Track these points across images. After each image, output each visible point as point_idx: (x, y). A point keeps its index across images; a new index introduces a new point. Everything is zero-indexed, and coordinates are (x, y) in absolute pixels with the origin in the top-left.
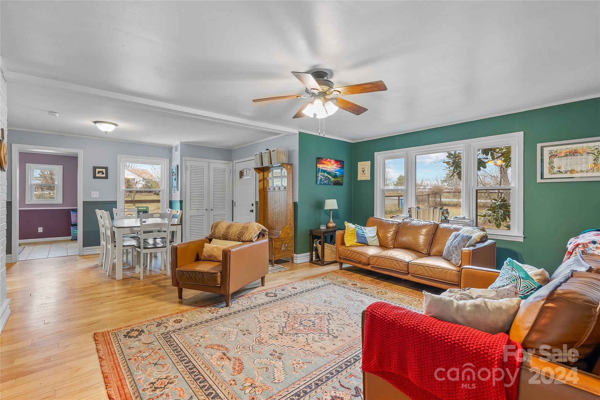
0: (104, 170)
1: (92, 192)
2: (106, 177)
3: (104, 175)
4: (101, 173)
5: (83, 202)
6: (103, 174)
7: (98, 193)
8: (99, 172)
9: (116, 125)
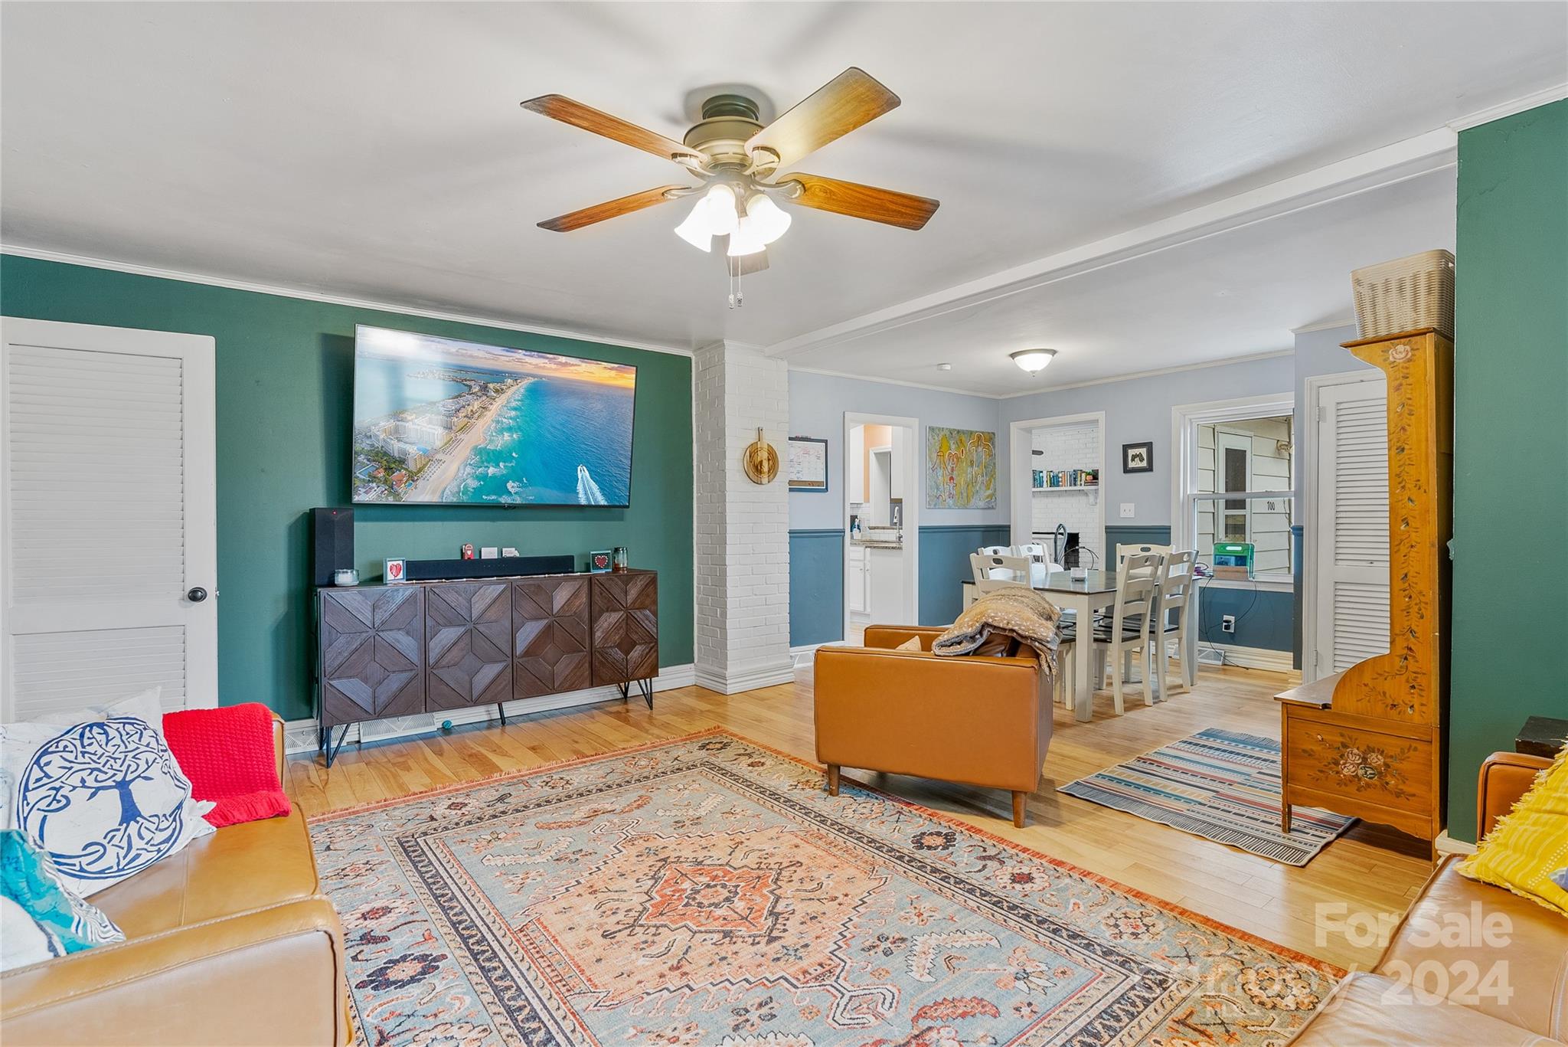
0: (1143, 451)
1: (1123, 506)
2: (1150, 468)
3: (1144, 464)
4: (1137, 459)
5: (1107, 528)
6: (1142, 460)
7: (1132, 506)
8: (1134, 458)
9: (1054, 352)
